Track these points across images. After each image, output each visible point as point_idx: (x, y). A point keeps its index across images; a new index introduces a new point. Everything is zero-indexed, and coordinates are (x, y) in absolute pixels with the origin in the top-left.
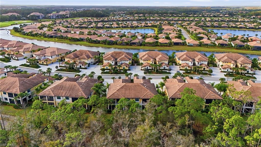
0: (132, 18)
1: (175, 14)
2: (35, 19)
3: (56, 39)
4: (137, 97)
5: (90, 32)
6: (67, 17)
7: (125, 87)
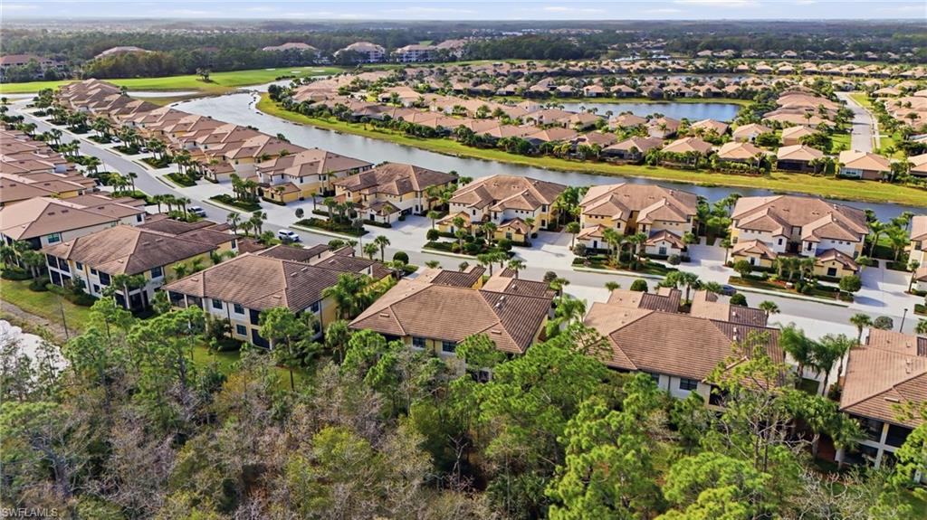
0: (678, 64)
1: (873, 51)
2: (351, 62)
3: (369, 127)
4: (448, 339)
5: (485, 109)
6: (454, 59)
7: (423, 297)
